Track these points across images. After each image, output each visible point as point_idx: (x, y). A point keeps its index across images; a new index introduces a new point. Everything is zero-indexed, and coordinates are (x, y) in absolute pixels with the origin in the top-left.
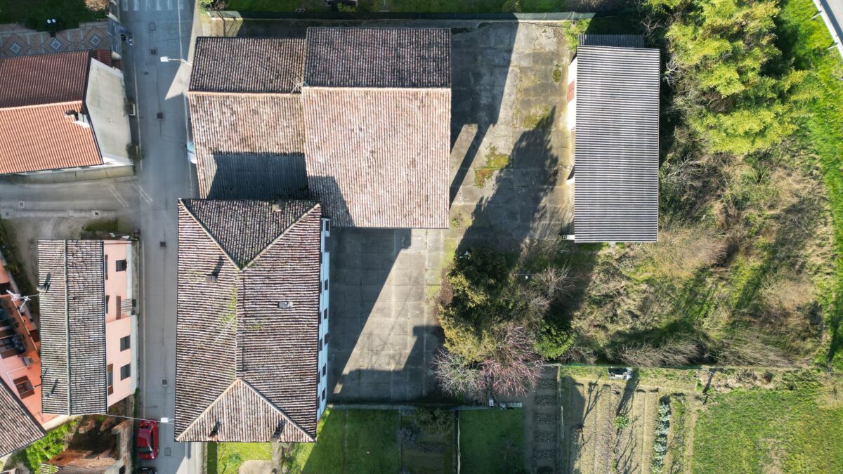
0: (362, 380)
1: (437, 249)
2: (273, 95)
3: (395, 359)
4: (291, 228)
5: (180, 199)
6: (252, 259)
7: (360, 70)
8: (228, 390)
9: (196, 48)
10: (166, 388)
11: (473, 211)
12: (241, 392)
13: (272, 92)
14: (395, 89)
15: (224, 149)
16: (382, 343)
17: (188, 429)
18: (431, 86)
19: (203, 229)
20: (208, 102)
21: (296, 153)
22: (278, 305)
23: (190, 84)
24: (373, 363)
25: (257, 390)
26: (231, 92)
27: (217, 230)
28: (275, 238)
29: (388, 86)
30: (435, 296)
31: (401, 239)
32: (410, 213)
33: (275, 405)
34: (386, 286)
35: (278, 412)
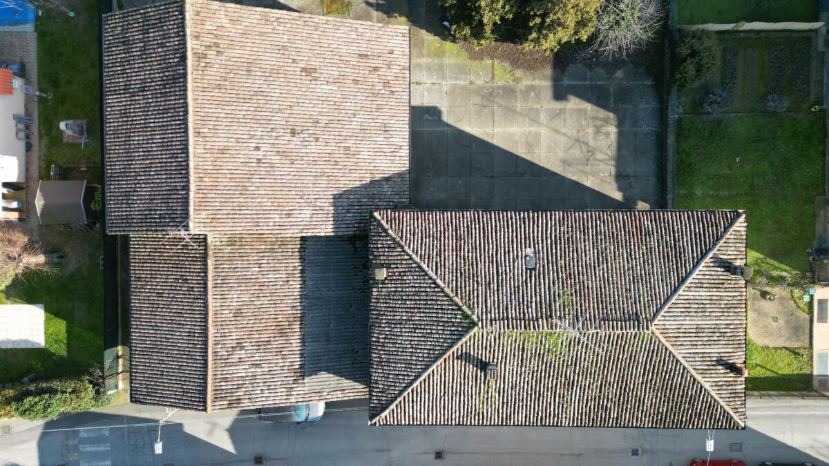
0: (630, 172)
1: (441, 68)
2: (210, 285)
3: (601, 126)
4: (411, 253)
5: (369, 423)
6: (460, 309)
7: (164, 145)
8: (668, 345)
9: (146, 403)
10: (644, 451)
11: (385, 16)
12: (671, 324)
13: (206, 288)
14: (190, 86)
15: (297, 362)
16: (578, 144)
17: (727, 409)
18: (184, 31)
19: (415, 385)
20: (223, 384)
21: (301, 256)
22: (531, 269)
23: (196, 409)
24: (606, 157)
25: (668, 299)
26: (207, 349)
27: (416, 365)
28: (427, 275)
29: (186, 98)
30: (510, 69)
31: (427, 120)
32: (386, 84)
33: (691, 273)
34: (496, 142)
35: (700, 268)
